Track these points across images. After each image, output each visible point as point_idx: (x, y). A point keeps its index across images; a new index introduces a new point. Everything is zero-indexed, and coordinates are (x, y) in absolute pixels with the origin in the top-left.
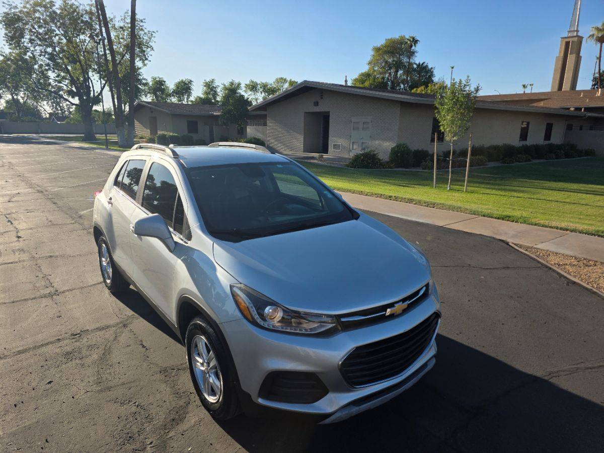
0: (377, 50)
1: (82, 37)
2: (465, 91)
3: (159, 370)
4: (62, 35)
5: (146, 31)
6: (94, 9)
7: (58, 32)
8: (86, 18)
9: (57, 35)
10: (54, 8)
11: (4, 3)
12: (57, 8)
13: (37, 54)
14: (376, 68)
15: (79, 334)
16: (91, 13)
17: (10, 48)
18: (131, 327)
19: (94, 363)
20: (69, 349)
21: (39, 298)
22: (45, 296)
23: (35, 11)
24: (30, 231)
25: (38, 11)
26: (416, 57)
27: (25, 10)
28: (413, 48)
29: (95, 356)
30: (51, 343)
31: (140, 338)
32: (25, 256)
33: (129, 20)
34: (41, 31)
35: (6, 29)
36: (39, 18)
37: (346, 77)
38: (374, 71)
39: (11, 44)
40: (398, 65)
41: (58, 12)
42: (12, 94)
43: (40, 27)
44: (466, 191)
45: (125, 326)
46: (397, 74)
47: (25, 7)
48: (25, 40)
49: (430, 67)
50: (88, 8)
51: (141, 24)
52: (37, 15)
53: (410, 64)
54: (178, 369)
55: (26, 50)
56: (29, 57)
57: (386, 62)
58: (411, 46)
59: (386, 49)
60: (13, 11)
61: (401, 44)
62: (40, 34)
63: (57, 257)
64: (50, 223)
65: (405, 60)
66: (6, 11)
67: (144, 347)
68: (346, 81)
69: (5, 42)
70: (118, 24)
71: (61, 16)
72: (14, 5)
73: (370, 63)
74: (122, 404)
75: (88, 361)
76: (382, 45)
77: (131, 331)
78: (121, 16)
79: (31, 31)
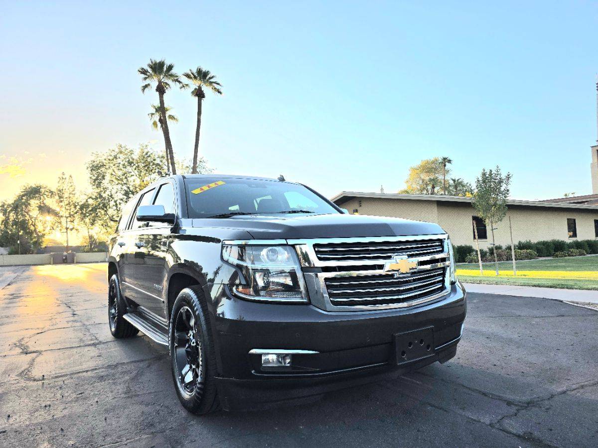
0: (414, 169)
2: (496, 179)
4: (136, 176)
5: (207, 169)
6: (165, 154)
8: (158, 161)
9: (132, 176)
10: (133, 155)
11: (93, 153)
12: (136, 156)
13: (113, 192)
14: (414, 186)
15: (115, 365)
16: (161, 158)
17: (92, 189)
19: (126, 381)
20: (103, 374)
21: (83, 346)
22: (89, 345)
23: (116, 159)
24: (85, 311)
25: (119, 158)
26: (451, 173)
28: (447, 167)
29: (127, 377)
30: (88, 371)
32: (78, 324)
34: (119, 173)
35: (91, 174)
36: (119, 164)
38: (413, 188)
39: (93, 185)
43: (119, 170)
46: (433, 191)
47: (109, 156)
48: (105, 183)
50: (161, 154)
52: (118, 161)
53: (446, 180)
55: (105, 189)
56: (108, 195)
57: (423, 180)
60: (99, 159)
62: (119, 176)
65: (441, 177)
66: (93, 159)
68: (382, 189)
69: (89, 184)
72: (100, 154)
73: (407, 182)
74: (147, 405)
75: (120, 381)
76: (418, 166)
79: (111, 174)
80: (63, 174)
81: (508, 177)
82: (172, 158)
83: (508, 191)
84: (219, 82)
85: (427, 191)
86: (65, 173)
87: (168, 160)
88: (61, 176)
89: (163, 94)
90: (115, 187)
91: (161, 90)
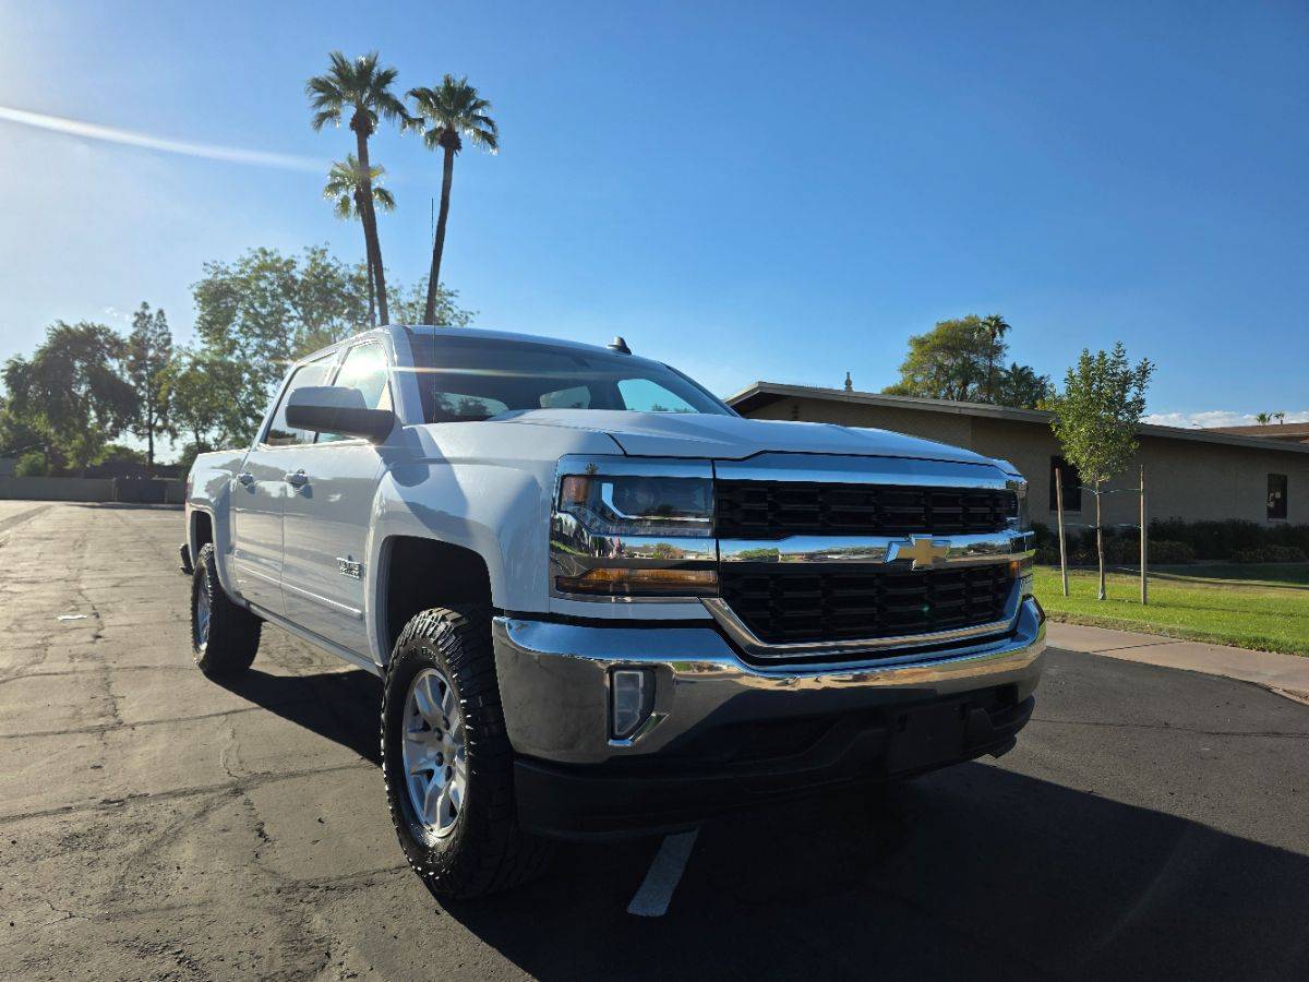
0: (920, 343)
1: (337, 321)
3: (279, 885)
4: (301, 318)
5: (456, 311)
6: (364, 274)
7: (293, 313)
8: (348, 288)
9: (291, 318)
10: (293, 272)
11: (205, 264)
12: (298, 272)
14: (919, 379)
15: (122, 801)
16: (357, 281)
17: (203, 342)
18: (250, 794)
19: (122, 859)
21: (73, 732)
22: (89, 730)
23: (258, 279)
24: (127, 628)
25: (265, 277)
26: (1005, 355)
27: (243, 276)
28: (998, 338)
29: (134, 846)
30: (46, 813)
31: (260, 818)
32: (90, 665)
33: (425, 294)
34: (264, 311)
35: (202, 309)
36: (265, 289)
37: (848, 374)
38: (916, 384)
39: (206, 335)
40: (967, 373)
41: (299, 277)
42: (196, 431)
43: (263, 305)
44: (1145, 603)
45: (237, 792)
46: (964, 392)
47: (242, 272)
48: (234, 331)
49: (1037, 375)
50: (354, 272)
51: (450, 299)
52: (263, 284)
53: (993, 370)
54: (328, 888)
55: (234, 344)
56: (238, 357)
57: (940, 367)
58: (994, 335)
59: (937, 341)
60: (220, 277)
61: (971, 331)
62: (264, 317)
63: (155, 668)
64: (175, 618)
65: (982, 362)
66: (209, 277)
67: (261, 834)
68: (848, 383)
69: (196, 332)
70: (405, 299)
71: (305, 285)
72: (223, 267)
73: (904, 369)
74: (144, 952)
75: (111, 855)
76: (930, 335)
77: (248, 802)
78: (414, 285)
79: (246, 312)
80: (145, 306)
81: (1144, 372)
82: (381, 282)
83: (1142, 402)
84: (492, 118)
85: (950, 391)
86: (150, 304)
87: (371, 285)
88: (139, 310)
89: (367, 136)
90: (254, 341)
91: (362, 126)
